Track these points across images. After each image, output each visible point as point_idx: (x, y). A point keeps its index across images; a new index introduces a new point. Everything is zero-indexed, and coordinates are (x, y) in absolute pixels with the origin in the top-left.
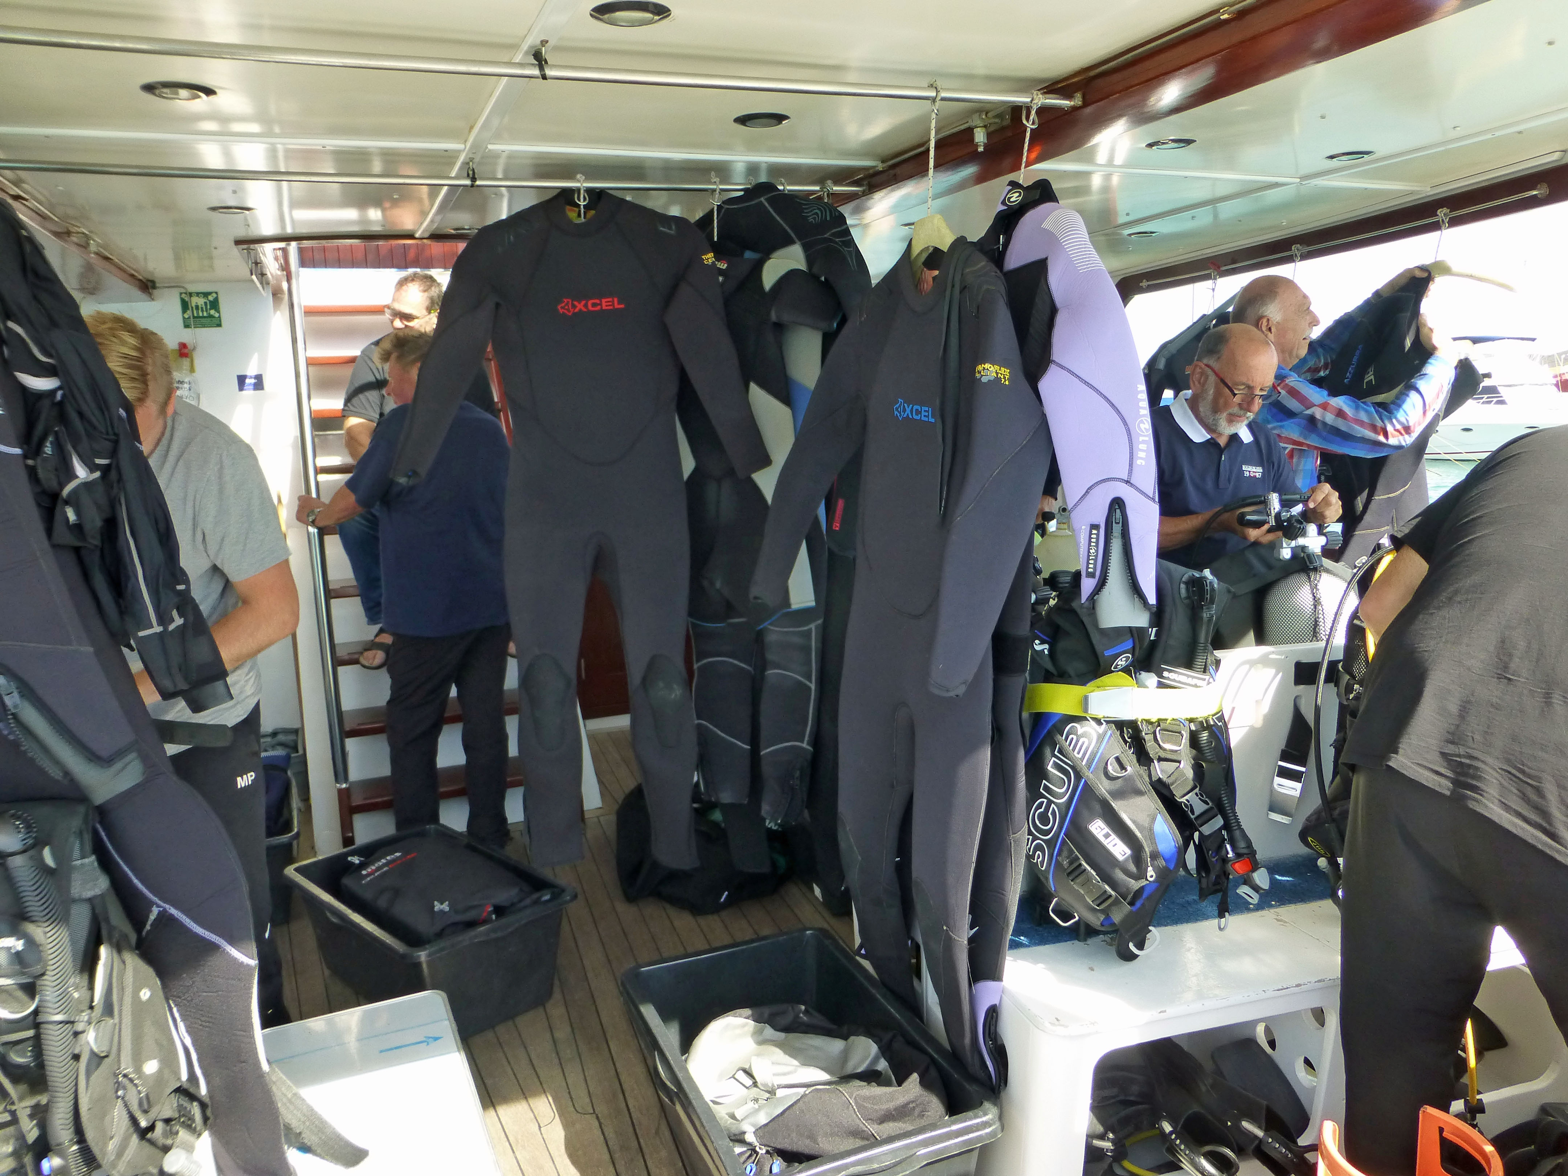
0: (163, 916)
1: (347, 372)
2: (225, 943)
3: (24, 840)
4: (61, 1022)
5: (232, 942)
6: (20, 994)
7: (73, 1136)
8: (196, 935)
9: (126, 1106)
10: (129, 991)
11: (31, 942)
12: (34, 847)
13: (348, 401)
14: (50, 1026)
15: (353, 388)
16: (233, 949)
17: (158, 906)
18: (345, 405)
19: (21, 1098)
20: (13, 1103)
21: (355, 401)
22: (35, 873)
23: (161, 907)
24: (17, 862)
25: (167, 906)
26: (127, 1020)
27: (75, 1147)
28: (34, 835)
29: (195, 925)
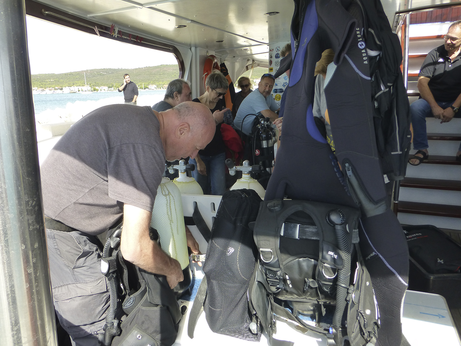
0: (376, 256)
1: (422, 61)
2: (397, 274)
3: (342, 221)
4: (344, 287)
5: (400, 274)
6: (331, 271)
7: (340, 325)
8: (388, 267)
9: (359, 323)
10: (364, 281)
11: (339, 256)
12: (343, 224)
13: (421, 70)
14: (340, 287)
15: (424, 65)
16: (400, 277)
17: (375, 252)
18: (420, 72)
19: (322, 299)
20: (319, 299)
21: (424, 70)
22: (344, 233)
23: (377, 253)
24: (338, 228)
25: (379, 254)
26: (363, 292)
27: (340, 329)
28: (345, 220)
29: (388, 264)
